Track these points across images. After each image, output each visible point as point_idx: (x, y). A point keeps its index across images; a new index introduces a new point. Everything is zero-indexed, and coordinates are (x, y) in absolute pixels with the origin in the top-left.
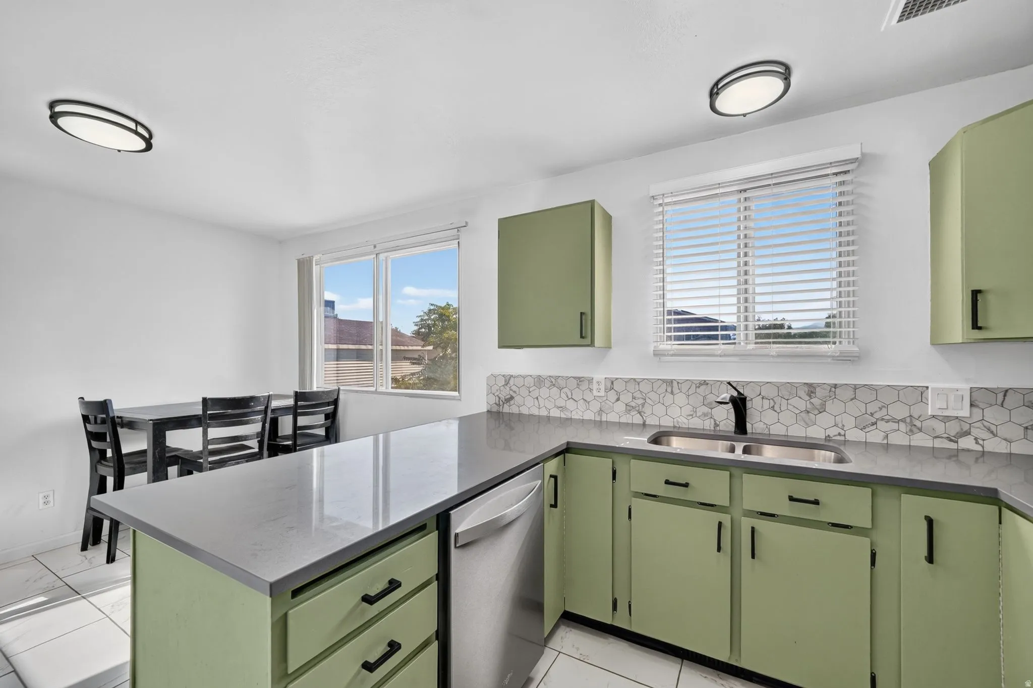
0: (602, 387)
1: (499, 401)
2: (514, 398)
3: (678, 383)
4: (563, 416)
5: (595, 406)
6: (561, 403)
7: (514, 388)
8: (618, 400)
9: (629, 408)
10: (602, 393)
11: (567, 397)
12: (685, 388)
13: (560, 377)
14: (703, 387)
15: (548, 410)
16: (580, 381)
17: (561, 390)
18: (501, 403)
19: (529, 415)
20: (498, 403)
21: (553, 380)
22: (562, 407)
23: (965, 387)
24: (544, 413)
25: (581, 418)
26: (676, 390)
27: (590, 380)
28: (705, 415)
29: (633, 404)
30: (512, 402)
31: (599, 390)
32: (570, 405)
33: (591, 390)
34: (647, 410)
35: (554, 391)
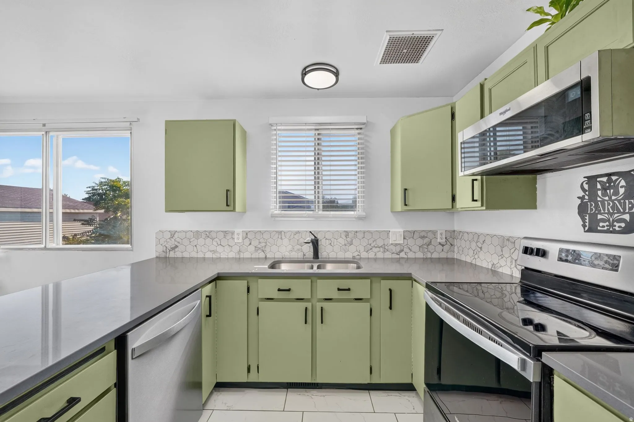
0: (241, 237)
1: (166, 249)
2: (178, 246)
3: (285, 233)
4: (214, 256)
5: (236, 249)
6: (212, 248)
7: (178, 240)
8: (250, 244)
9: (257, 249)
10: (240, 240)
11: (217, 244)
12: (288, 235)
13: (212, 231)
14: (298, 234)
15: (204, 254)
16: (226, 234)
17: (213, 240)
18: (168, 251)
19: (190, 258)
20: (165, 251)
21: (208, 233)
22: (213, 251)
23: (402, 230)
24: (200, 255)
25: (227, 257)
26: (283, 237)
27: (233, 233)
28: (298, 250)
29: (259, 246)
30: (176, 250)
31: (238, 239)
32: (220, 249)
33: (233, 239)
34: (268, 249)
35: (208, 241)
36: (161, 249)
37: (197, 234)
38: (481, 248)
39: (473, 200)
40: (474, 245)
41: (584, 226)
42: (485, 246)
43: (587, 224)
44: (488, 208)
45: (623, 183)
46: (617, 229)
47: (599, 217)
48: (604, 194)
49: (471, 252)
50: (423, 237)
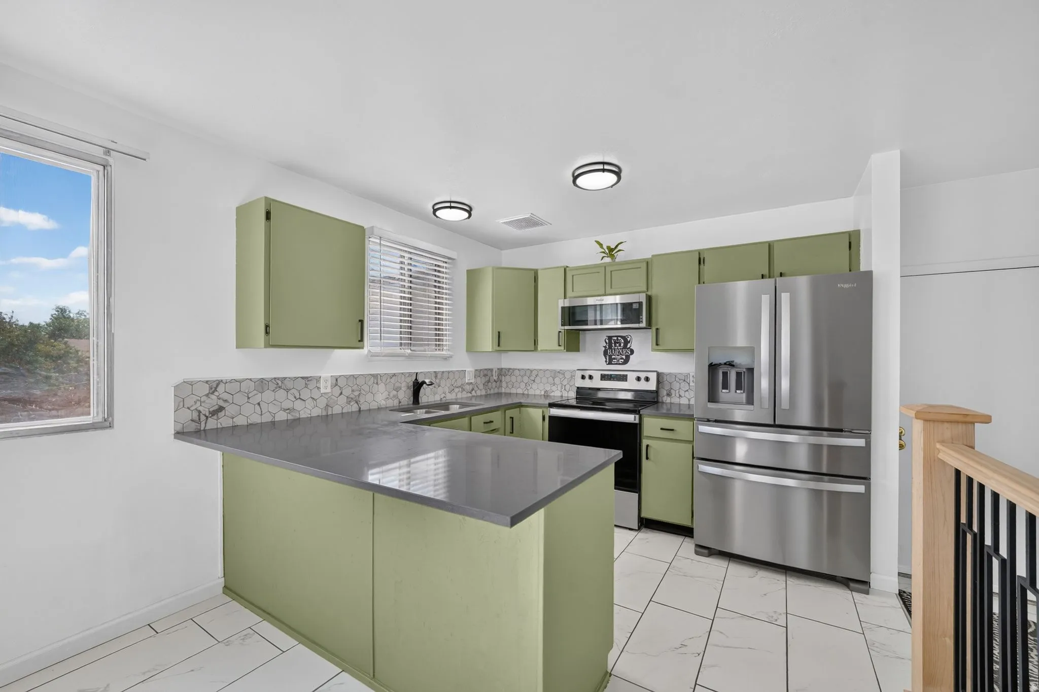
0: (329, 384)
1: (199, 416)
2: (224, 408)
3: (381, 376)
4: (290, 417)
5: (322, 402)
6: (288, 404)
7: (226, 396)
8: (341, 393)
9: (349, 400)
10: (329, 390)
11: (295, 397)
12: (384, 379)
13: (286, 378)
14: (394, 378)
15: (273, 415)
16: (308, 381)
17: (287, 392)
18: (203, 418)
19: (248, 425)
20: (197, 419)
21: (280, 382)
22: (288, 409)
23: (473, 370)
24: (267, 418)
25: (310, 416)
26: (379, 382)
27: (318, 379)
28: (394, 396)
29: (352, 396)
30: (221, 414)
31: (326, 388)
32: (298, 405)
33: (319, 388)
34: (362, 400)
35: (281, 394)
36: (187, 416)
37: (262, 384)
38: (534, 381)
39: (560, 346)
40: (526, 379)
41: (606, 361)
42: (538, 380)
43: (608, 360)
44: (567, 351)
45: (623, 341)
46: (620, 362)
47: (613, 357)
48: (615, 346)
49: (523, 385)
50: (485, 375)
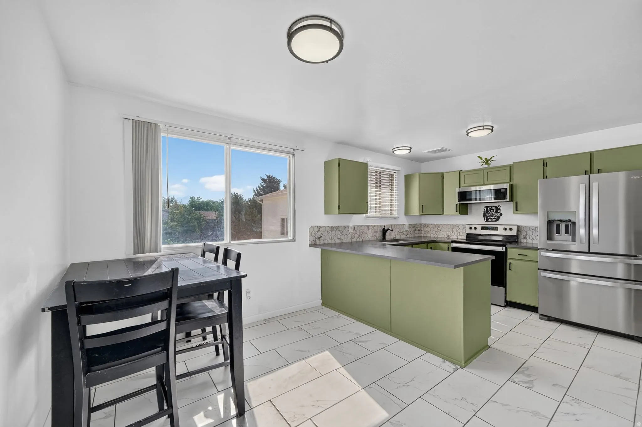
0: (352, 229)
1: (315, 239)
2: (322, 237)
3: (370, 226)
4: (340, 242)
5: (350, 237)
6: (339, 237)
7: (322, 232)
8: (356, 233)
9: (359, 236)
10: (352, 232)
11: (341, 234)
12: (371, 228)
13: (339, 226)
14: (375, 227)
15: (335, 240)
16: (345, 228)
17: (339, 232)
19: (328, 244)
21: (337, 228)
22: (340, 239)
23: (408, 224)
24: (333, 242)
25: (346, 242)
26: (369, 229)
27: (348, 227)
28: (375, 235)
29: (360, 234)
30: (321, 239)
32: (342, 237)
33: (349, 231)
34: (363, 236)
35: (337, 232)
36: (312, 238)
37: (332, 228)
38: (441, 230)
39: (457, 212)
40: (436, 229)
41: (485, 220)
42: (443, 230)
43: (486, 219)
44: (461, 214)
45: (495, 209)
46: (494, 220)
47: (489, 217)
48: (491, 211)
49: (434, 232)
50: (414, 227)
